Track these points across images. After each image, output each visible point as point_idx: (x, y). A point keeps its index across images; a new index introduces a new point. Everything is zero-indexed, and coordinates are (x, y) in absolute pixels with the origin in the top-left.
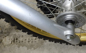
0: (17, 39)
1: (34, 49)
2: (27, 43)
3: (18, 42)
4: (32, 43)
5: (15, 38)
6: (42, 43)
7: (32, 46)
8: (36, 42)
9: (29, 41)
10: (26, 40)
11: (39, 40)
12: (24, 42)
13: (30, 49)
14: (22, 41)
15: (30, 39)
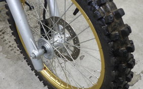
0: (3, 33)
1: (6, 58)
2: (8, 46)
3: (2, 37)
4: (11, 50)
5: (3, 31)
6: (19, 59)
7: (7, 53)
8: (15, 52)
9: (10, 46)
10: (10, 42)
11: (19, 54)
12: (6, 42)
13: (3, 54)
14: (5, 40)
15: (14, 46)
